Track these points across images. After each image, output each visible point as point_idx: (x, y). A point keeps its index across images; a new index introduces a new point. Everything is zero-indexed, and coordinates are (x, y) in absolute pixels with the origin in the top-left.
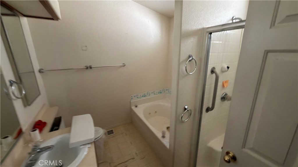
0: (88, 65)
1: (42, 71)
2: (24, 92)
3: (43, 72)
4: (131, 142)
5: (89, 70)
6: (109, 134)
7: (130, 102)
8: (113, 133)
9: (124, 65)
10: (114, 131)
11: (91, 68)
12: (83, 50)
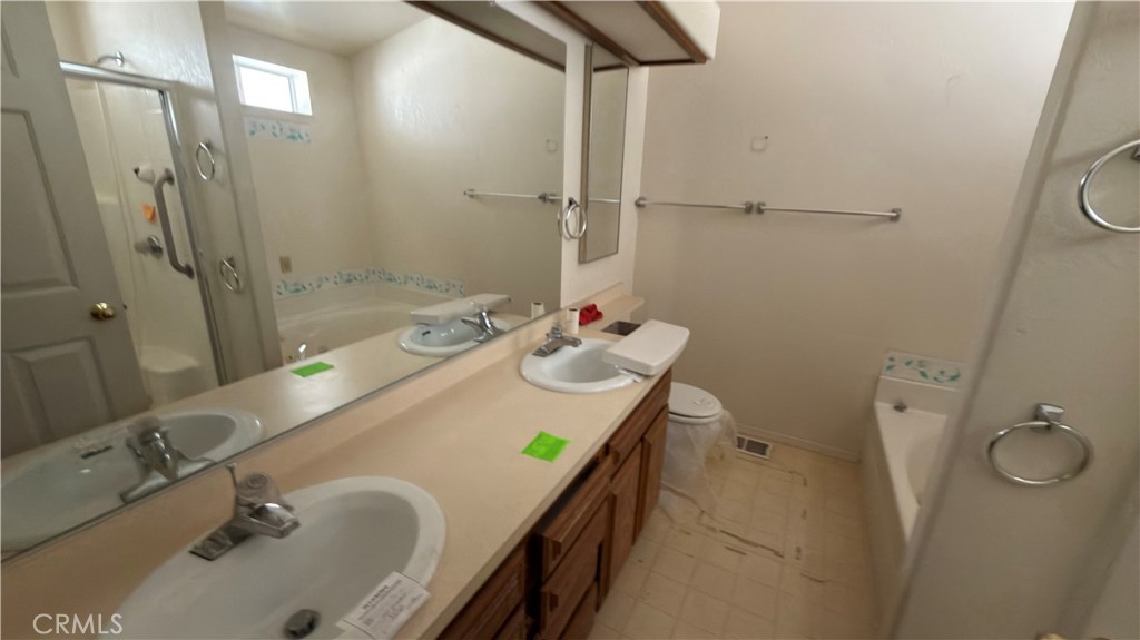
0: (755, 201)
1: (642, 202)
2: (584, 228)
3: (643, 206)
4: (805, 513)
5: (754, 215)
6: (748, 449)
7: (877, 381)
8: (764, 454)
9: (894, 214)
10: (768, 451)
11: (760, 211)
12: (753, 150)
